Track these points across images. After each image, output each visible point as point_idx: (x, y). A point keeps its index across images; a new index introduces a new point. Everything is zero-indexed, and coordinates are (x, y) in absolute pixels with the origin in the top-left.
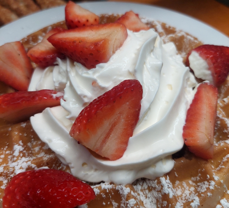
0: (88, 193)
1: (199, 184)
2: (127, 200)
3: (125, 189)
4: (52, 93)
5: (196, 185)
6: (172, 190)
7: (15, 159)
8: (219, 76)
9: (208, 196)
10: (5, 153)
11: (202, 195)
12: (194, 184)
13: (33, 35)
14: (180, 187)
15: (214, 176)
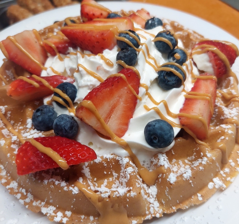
0: (90, 154)
1: (193, 162)
2: (126, 168)
3: (124, 159)
4: (62, 79)
5: (191, 164)
6: (167, 163)
7: (28, 130)
8: (219, 68)
9: (200, 169)
10: (19, 128)
11: (194, 168)
12: (190, 163)
13: (49, 28)
14: (176, 164)
15: (207, 153)
